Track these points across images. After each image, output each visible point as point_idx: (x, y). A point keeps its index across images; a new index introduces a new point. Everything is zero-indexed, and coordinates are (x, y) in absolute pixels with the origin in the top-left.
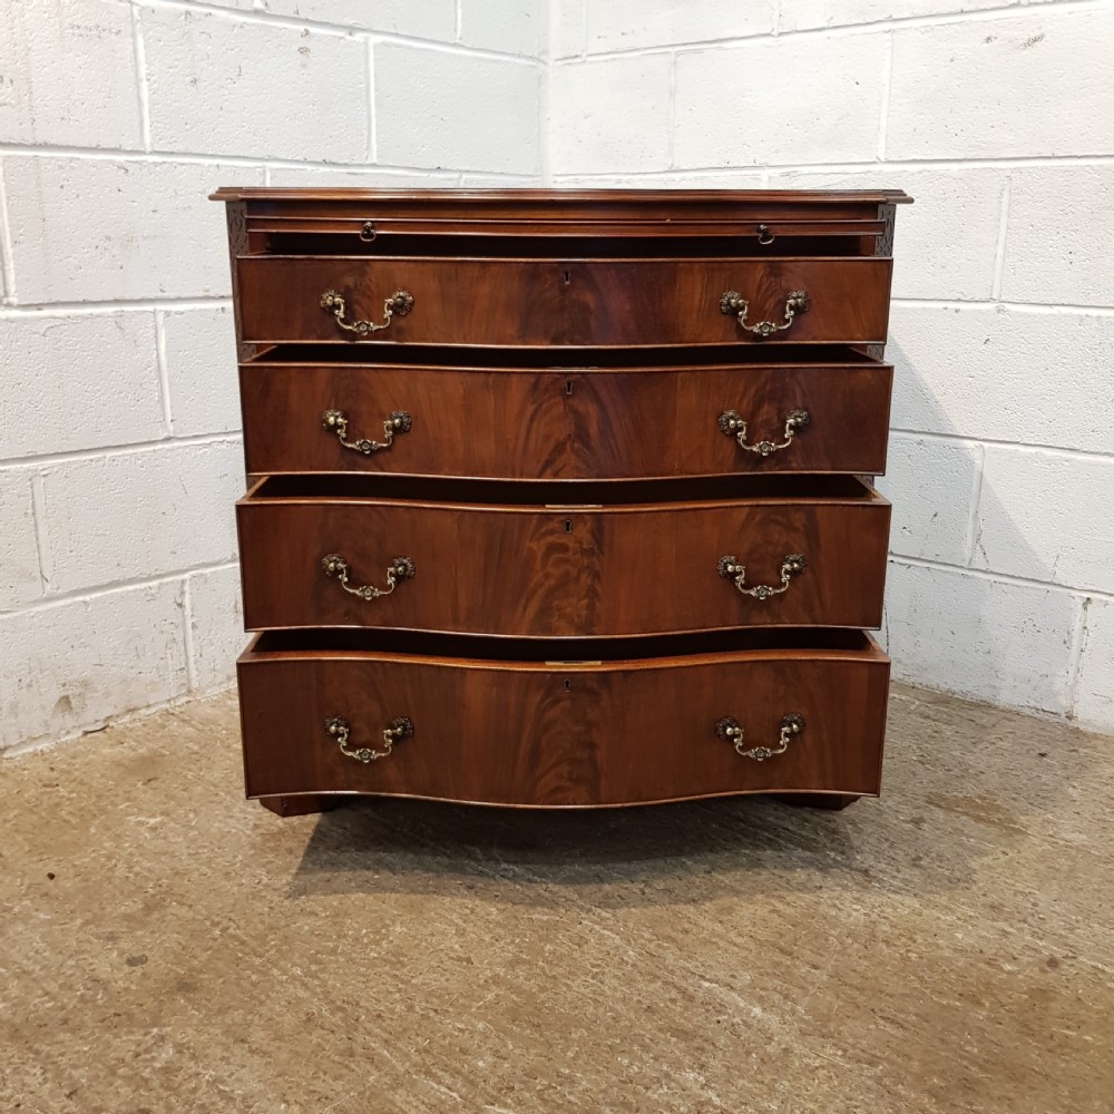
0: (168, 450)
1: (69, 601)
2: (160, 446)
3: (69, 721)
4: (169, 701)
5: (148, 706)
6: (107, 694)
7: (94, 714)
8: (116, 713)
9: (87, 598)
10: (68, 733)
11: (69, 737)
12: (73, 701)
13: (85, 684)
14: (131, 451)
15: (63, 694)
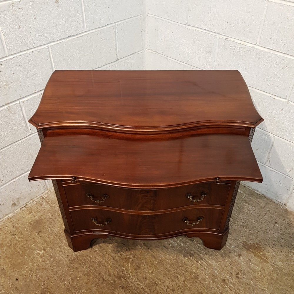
0: (31, 137)
1: (10, 183)
2: (28, 137)
3: (16, 207)
4: (42, 193)
5: (37, 196)
6: (25, 198)
7: (22, 203)
8: (28, 201)
9: (15, 180)
10: (16, 210)
11: (17, 211)
12: (16, 203)
13: (18, 199)
14: (20, 141)
15: (13, 203)
